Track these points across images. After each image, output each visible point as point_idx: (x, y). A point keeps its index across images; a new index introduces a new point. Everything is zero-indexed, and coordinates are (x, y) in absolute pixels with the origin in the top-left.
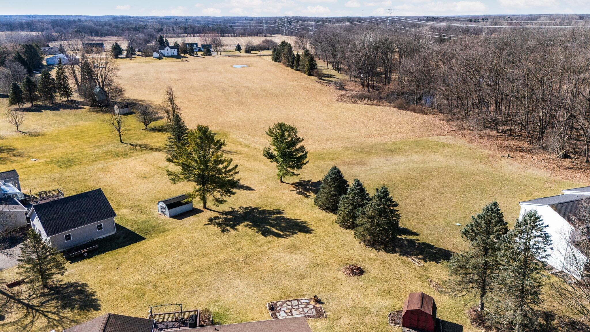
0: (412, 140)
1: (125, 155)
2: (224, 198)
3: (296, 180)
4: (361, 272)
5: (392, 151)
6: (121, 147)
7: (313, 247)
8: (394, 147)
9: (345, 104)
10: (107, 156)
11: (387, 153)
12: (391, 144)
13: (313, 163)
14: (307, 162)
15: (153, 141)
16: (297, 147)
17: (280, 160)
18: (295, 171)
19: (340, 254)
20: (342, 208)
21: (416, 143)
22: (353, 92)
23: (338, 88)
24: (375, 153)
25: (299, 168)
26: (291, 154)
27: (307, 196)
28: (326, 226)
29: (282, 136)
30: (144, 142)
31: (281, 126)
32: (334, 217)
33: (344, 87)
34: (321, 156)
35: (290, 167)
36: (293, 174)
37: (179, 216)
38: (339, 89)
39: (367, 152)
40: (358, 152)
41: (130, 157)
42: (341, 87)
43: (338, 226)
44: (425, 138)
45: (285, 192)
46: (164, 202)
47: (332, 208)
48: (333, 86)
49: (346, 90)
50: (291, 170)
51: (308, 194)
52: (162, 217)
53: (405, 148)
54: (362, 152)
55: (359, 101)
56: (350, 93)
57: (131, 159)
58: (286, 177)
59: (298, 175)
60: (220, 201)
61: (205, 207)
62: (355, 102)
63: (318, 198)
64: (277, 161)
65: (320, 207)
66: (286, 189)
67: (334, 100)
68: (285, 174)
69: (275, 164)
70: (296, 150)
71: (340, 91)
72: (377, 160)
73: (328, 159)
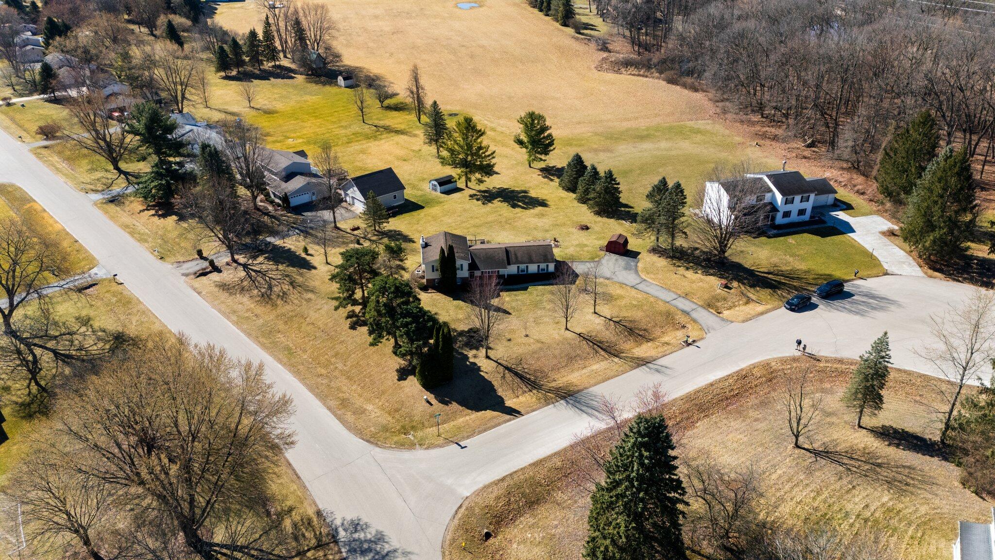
0: (667, 125)
1: (375, 138)
2: (484, 179)
3: (542, 165)
4: (587, 228)
5: (642, 137)
6: (367, 129)
7: (555, 215)
8: (645, 133)
9: (605, 74)
10: (357, 137)
11: (636, 140)
12: (643, 130)
13: (560, 149)
14: (554, 149)
15: (396, 121)
16: (546, 134)
17: (530, 147)
18: (543, 157)
19: (575, 219)
20: (580, 187)
21: (670, 129)
22: (618, 55)
23: (600, 47)
24: (624, 140)
25: (546, 154)
26: (540, 140)
27: (552, 180)
28: (567, 202)
29: (532, 124)
30: (387, 122)
31: (532, 115)
32: (574, 196)
33: (608, 45)
34: (569, 142)
35: (539, 153)
36: (541, 160)
37: (448, 192)
38: (601, 50)
39: (617, 138)
40: (607, 138)
41: (381, 139)
42: (604, 47)
43: (576, 202)
44: (682, 123)
45: (534, 176)
46: (436, 180)
47: (572, 189)
48: (593, 45)
49: (610, 51)
50: (539, 156)
51: (552, 178)
52: (434, 193)
53: (656, 134)
54: (611, 138)
55: (623, 70)
56: (613, 57)
57: (383, 141)
58: (535, 162)
59: (545, 160)
60: (480, 181)
61: (467, 186)
62: (618, 72)
63: (562, 180)
64: (526, 148)
65: (564, 188)
66: (534, 173)
67: (593, 67)
68: (534, 160)
69: (524, 150)
70: (544, 137)
71: (601, 53)
72: (624, 147)
73: (576, 145)
